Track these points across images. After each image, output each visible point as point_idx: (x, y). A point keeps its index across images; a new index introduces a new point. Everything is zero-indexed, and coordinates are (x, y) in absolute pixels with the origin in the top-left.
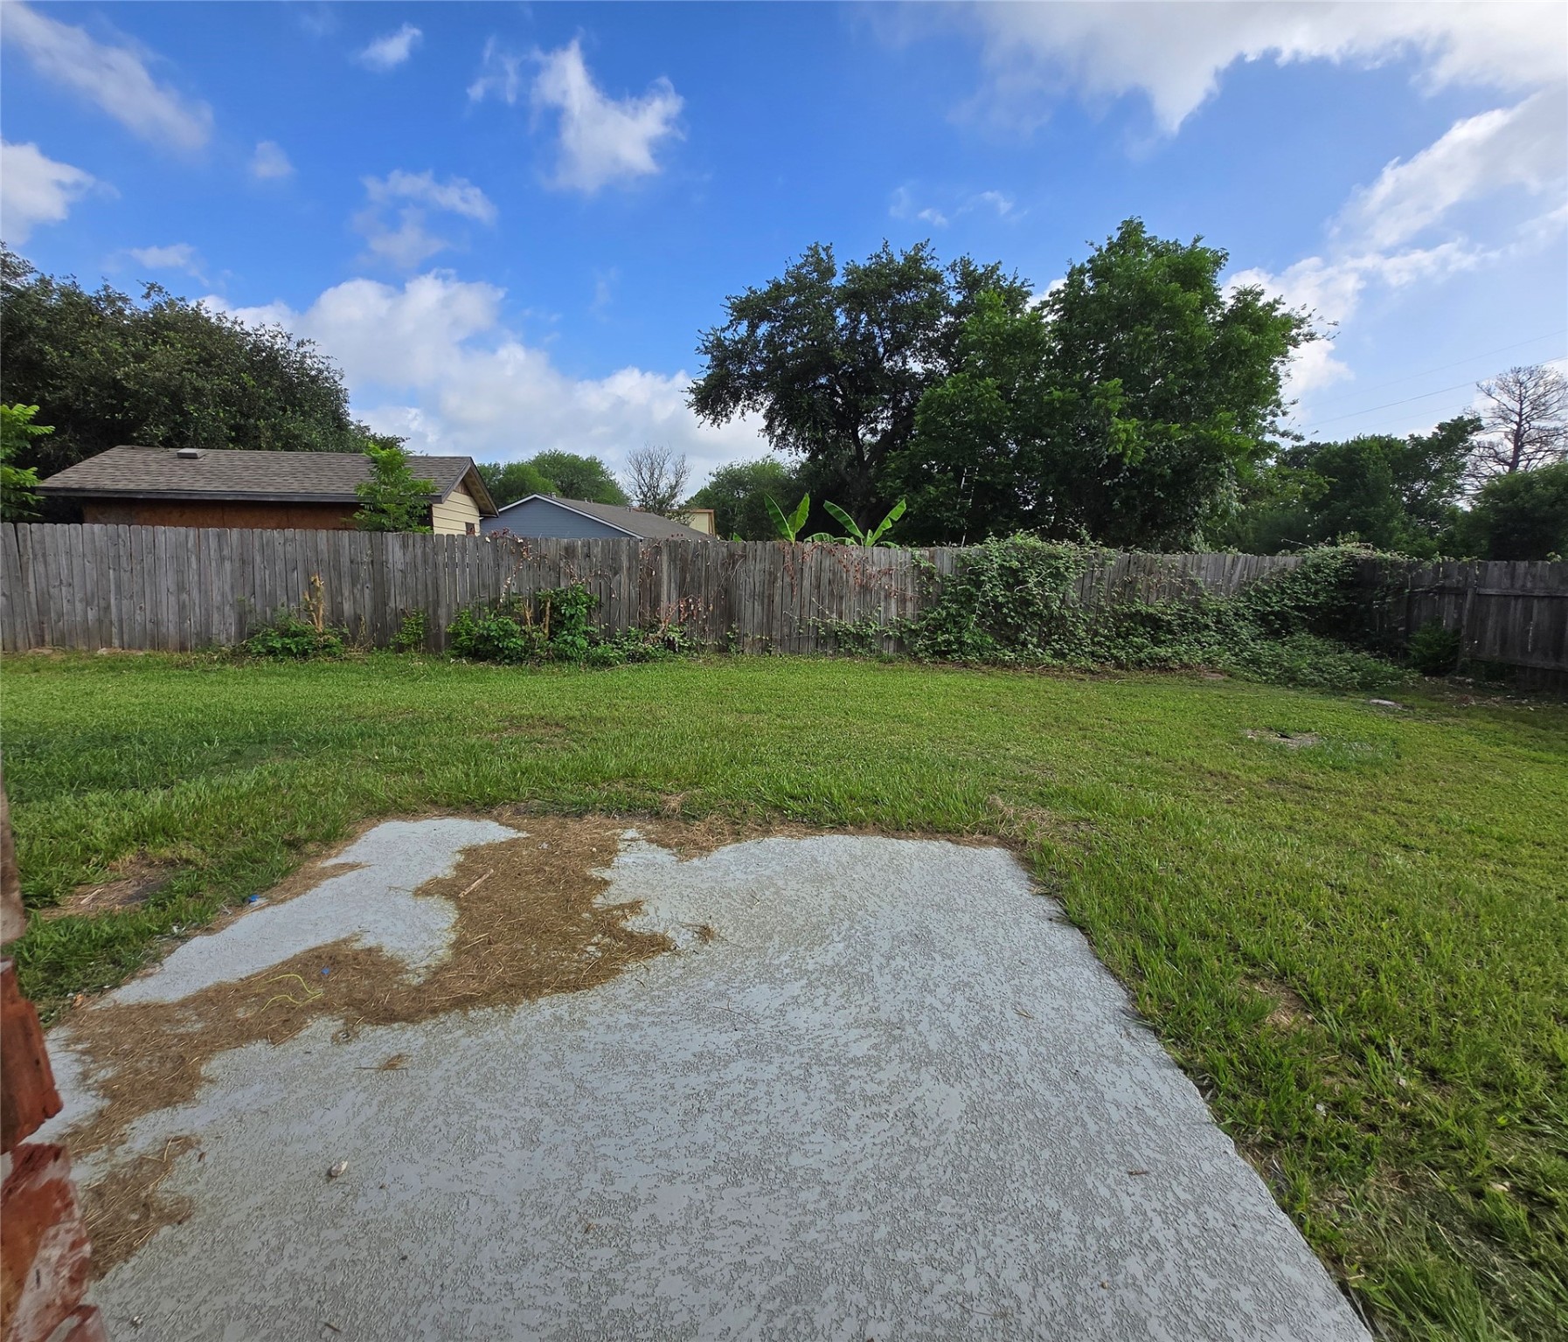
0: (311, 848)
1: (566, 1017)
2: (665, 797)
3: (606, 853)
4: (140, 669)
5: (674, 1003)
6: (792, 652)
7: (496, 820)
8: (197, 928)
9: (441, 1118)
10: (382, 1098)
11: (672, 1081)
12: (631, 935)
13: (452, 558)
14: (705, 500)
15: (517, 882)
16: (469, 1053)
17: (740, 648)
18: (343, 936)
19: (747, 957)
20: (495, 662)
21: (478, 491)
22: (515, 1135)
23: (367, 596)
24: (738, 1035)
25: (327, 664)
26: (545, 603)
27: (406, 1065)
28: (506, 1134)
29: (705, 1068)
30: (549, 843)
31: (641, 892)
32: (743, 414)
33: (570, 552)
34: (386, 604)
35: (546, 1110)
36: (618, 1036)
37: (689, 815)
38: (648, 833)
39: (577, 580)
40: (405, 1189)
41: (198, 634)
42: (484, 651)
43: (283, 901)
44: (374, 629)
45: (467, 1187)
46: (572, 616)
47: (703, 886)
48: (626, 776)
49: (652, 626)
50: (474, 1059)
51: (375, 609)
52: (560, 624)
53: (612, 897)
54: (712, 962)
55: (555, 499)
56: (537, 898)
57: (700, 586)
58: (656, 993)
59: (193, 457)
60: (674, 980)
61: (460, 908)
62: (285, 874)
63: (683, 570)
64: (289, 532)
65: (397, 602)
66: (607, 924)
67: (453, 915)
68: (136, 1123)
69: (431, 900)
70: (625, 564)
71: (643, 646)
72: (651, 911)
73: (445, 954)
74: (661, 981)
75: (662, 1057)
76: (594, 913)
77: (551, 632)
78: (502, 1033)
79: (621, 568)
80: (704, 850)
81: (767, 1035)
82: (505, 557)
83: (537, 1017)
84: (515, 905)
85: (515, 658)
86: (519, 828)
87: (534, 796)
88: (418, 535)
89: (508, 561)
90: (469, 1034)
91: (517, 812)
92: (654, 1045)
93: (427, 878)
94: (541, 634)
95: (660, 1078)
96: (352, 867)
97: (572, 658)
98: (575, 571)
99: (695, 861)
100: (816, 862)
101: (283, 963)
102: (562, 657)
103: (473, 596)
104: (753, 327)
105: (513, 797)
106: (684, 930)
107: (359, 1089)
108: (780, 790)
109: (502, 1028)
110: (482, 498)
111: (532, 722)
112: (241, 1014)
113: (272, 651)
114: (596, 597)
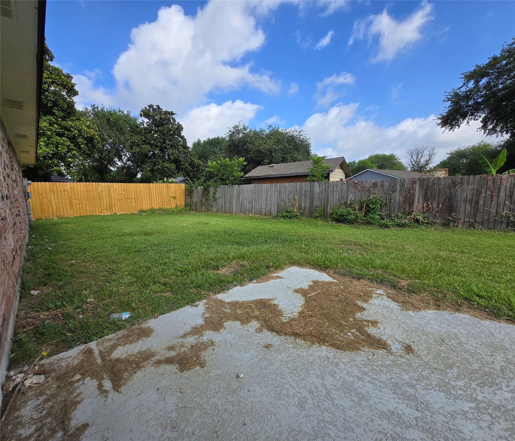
0: (272, 269)
1: (331, 359)
2: (399, 280)
3: (367, 297)
4: (256, 219)
5: (383, 377)
6: (489, 228)
7: (327, 274)
8: (239, 284)
9: (275, 376)
10: (261, 357)
11: (373, 417)
12: (369, 335)
13: (333, 189)
14: (443, 165)
15: (328, 297)
16: (292, 355)
17: (456, 224)
18: (270, 298)
19: (433, 372)
20: (344, 223)
21: (345, 168)
22: (296, 399)
23: (308, 201)
24: (418, 414)
25: (295, 221)
26: (364, 203)
27: (271, 349)
28: (293, 397)
29: (393, 422)
30: (344, 287)
31: (378, 318)
32: (468, 123)
33: (375, 185)
34: (313, 204)
35: (312, 396)
36: (351, 379)
37: (411, 290)
38: (388, 293)
39: (378, 195)
40: (254, 396)
41: (269, 211)
42: (341, 219)
43: (259, 283)
44: (309, 211)
45: (273, 410)
46: (374, 208)
47: (413, 326)
48: (383, 268)
49: (409, 213)
50: (292, 359)
51: (310, 206)
52: (369, 211)
53: (364, 315)
54: (410, 365)
55: (375, 170)
56: (334, 306)
57: (435, 196)
58: (375, 367)
59: (273, 166)
60: (386, 365)
61: (306, 300)
62: (263, 275)
63: (426, 190)
64: (290, 184)
65: (316, 203)
66: (360, 326)
67: (303, 302)
68: (206, 332)
69: (298, 295)
70: (398, 188)
71: (403, 221)
72: (382, 328)
73: (296, 315)
74: (379, 363)
75: (370, 401)
76: (355, 319)
77: (365, 214)
78: (305, 353)
79: (396, 190)
80: (416, 308)
81: (439, 425)
82: (351, 188)
83: (320, 353)
84: (325, 306)
85: (351, 222)
86: (334, 278)
87: (342, 268)
88: (324, 182)
89: (352, 189)
90: (294, 348)
91: (335, 272)
92: (368, 392)
93: (299, 287)
94: (361, 215)
95: (366, 411)
96: (280, 278)
97: (372, 224)
98: (377, 192)
99: (411, 313)
100: (493, 335)
101: (253, 301)
102: (369, 223)
103: (339, 201)
104: (477, 82)
105: (335, 267)
106: (397, 343)
107: (256, 350)
108: (470, 290)
109: (306, 351)
110: (346, 170)
111: (350, 243)
112: (238, 311)
113: (283, 216)
114: (385, 201)
